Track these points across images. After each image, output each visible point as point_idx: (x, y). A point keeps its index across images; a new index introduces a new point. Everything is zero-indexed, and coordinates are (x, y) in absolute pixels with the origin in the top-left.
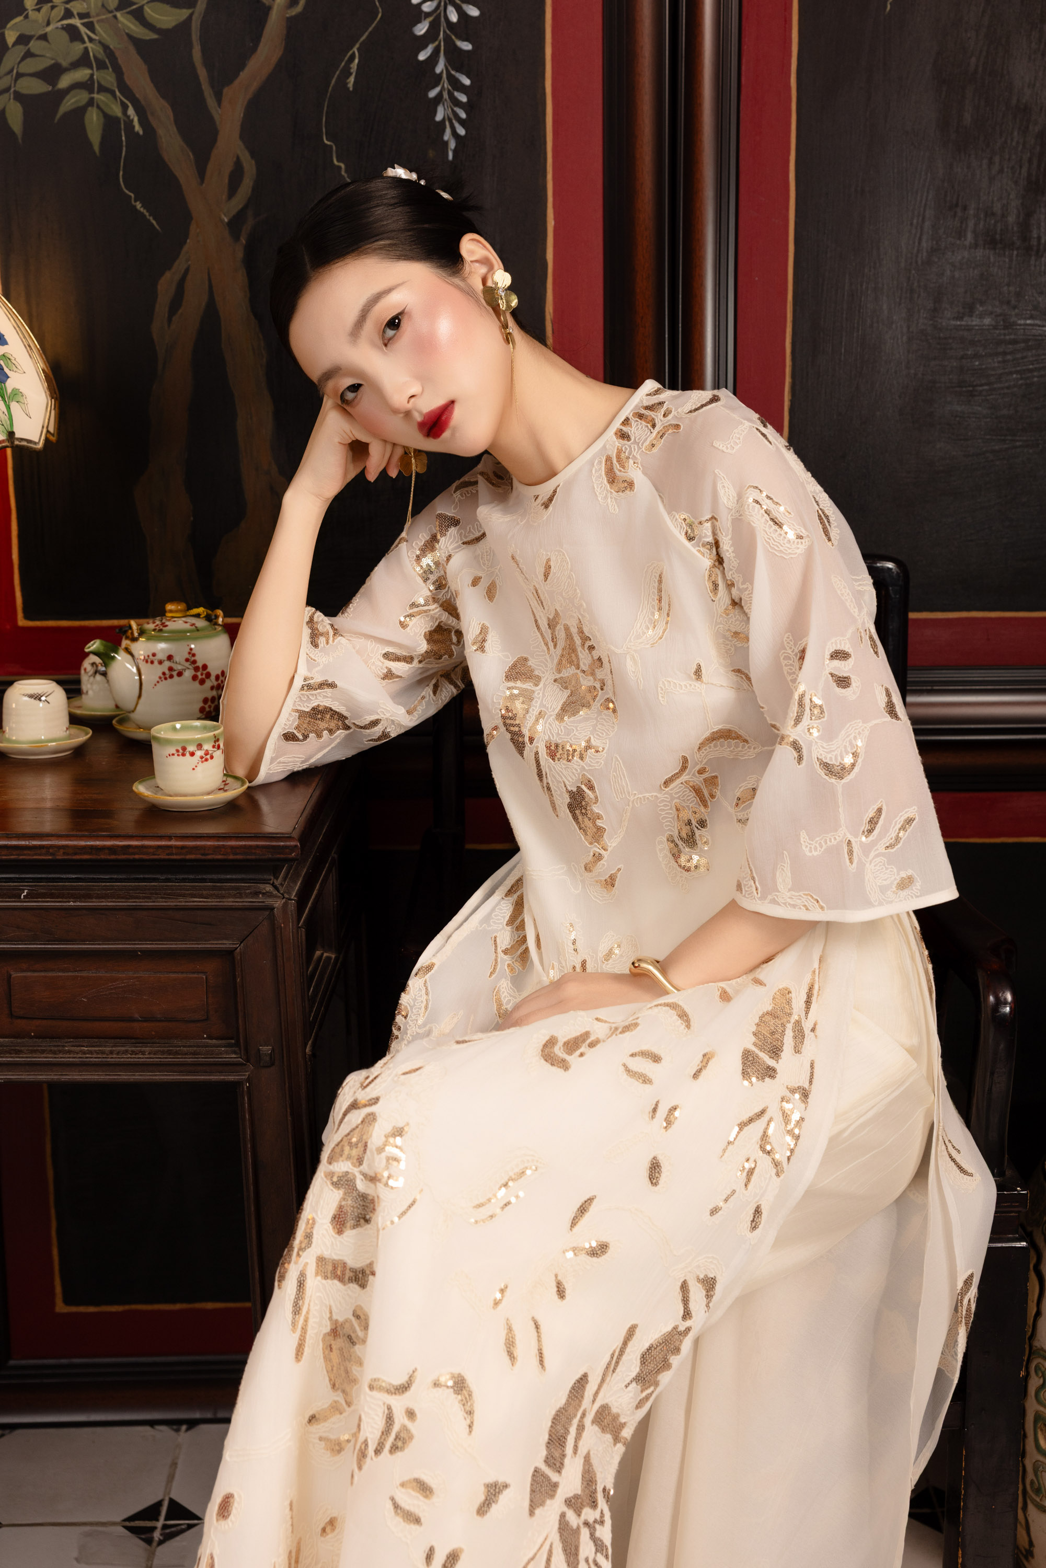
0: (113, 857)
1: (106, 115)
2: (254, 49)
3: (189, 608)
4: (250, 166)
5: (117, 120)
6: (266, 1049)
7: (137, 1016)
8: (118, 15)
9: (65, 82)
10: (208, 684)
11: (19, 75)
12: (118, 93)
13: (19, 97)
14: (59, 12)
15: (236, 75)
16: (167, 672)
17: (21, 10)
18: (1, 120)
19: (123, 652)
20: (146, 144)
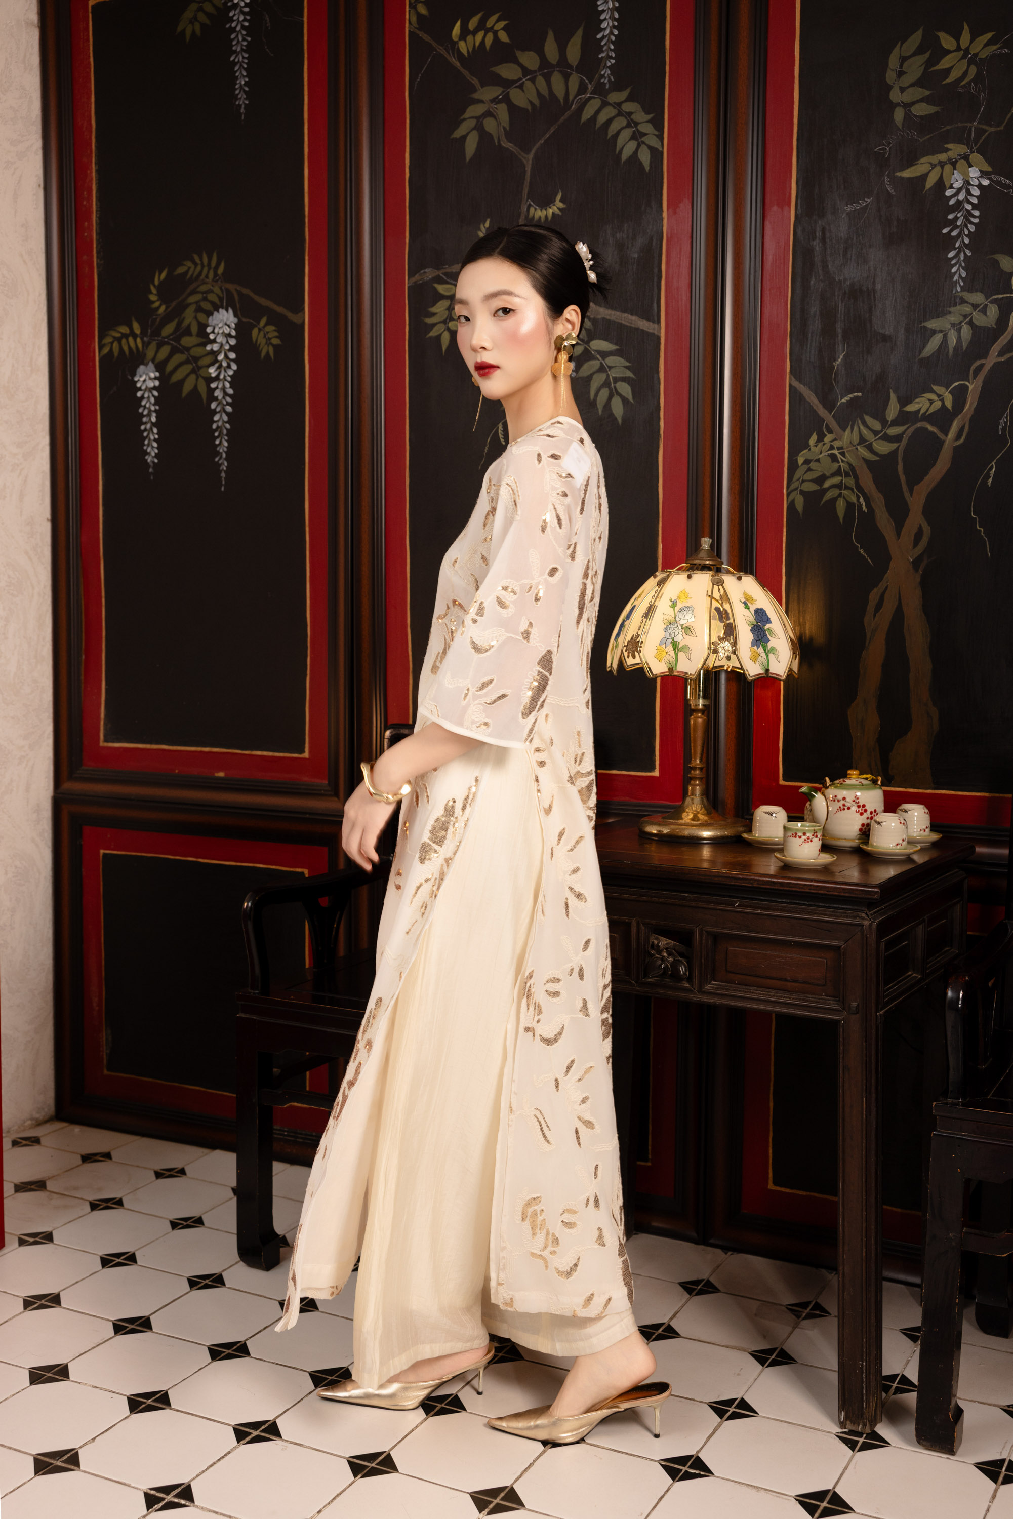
1: (848, 502)
2: (934, 464)
3: (860, 774)
4: (927, 529)
5: (854, 504)
6: (854, 1004)
7: (789, 978)
9: (827, 484)
10: (867, 814)
11: (803, 481)
12: (855, 490)
13: (802, 493)
14: (827, 447)
15: (922, 479)
16: (842, 807)
17: (807, 446)
18: (792, 506)
19: (819, 794)
20: (869, 517)
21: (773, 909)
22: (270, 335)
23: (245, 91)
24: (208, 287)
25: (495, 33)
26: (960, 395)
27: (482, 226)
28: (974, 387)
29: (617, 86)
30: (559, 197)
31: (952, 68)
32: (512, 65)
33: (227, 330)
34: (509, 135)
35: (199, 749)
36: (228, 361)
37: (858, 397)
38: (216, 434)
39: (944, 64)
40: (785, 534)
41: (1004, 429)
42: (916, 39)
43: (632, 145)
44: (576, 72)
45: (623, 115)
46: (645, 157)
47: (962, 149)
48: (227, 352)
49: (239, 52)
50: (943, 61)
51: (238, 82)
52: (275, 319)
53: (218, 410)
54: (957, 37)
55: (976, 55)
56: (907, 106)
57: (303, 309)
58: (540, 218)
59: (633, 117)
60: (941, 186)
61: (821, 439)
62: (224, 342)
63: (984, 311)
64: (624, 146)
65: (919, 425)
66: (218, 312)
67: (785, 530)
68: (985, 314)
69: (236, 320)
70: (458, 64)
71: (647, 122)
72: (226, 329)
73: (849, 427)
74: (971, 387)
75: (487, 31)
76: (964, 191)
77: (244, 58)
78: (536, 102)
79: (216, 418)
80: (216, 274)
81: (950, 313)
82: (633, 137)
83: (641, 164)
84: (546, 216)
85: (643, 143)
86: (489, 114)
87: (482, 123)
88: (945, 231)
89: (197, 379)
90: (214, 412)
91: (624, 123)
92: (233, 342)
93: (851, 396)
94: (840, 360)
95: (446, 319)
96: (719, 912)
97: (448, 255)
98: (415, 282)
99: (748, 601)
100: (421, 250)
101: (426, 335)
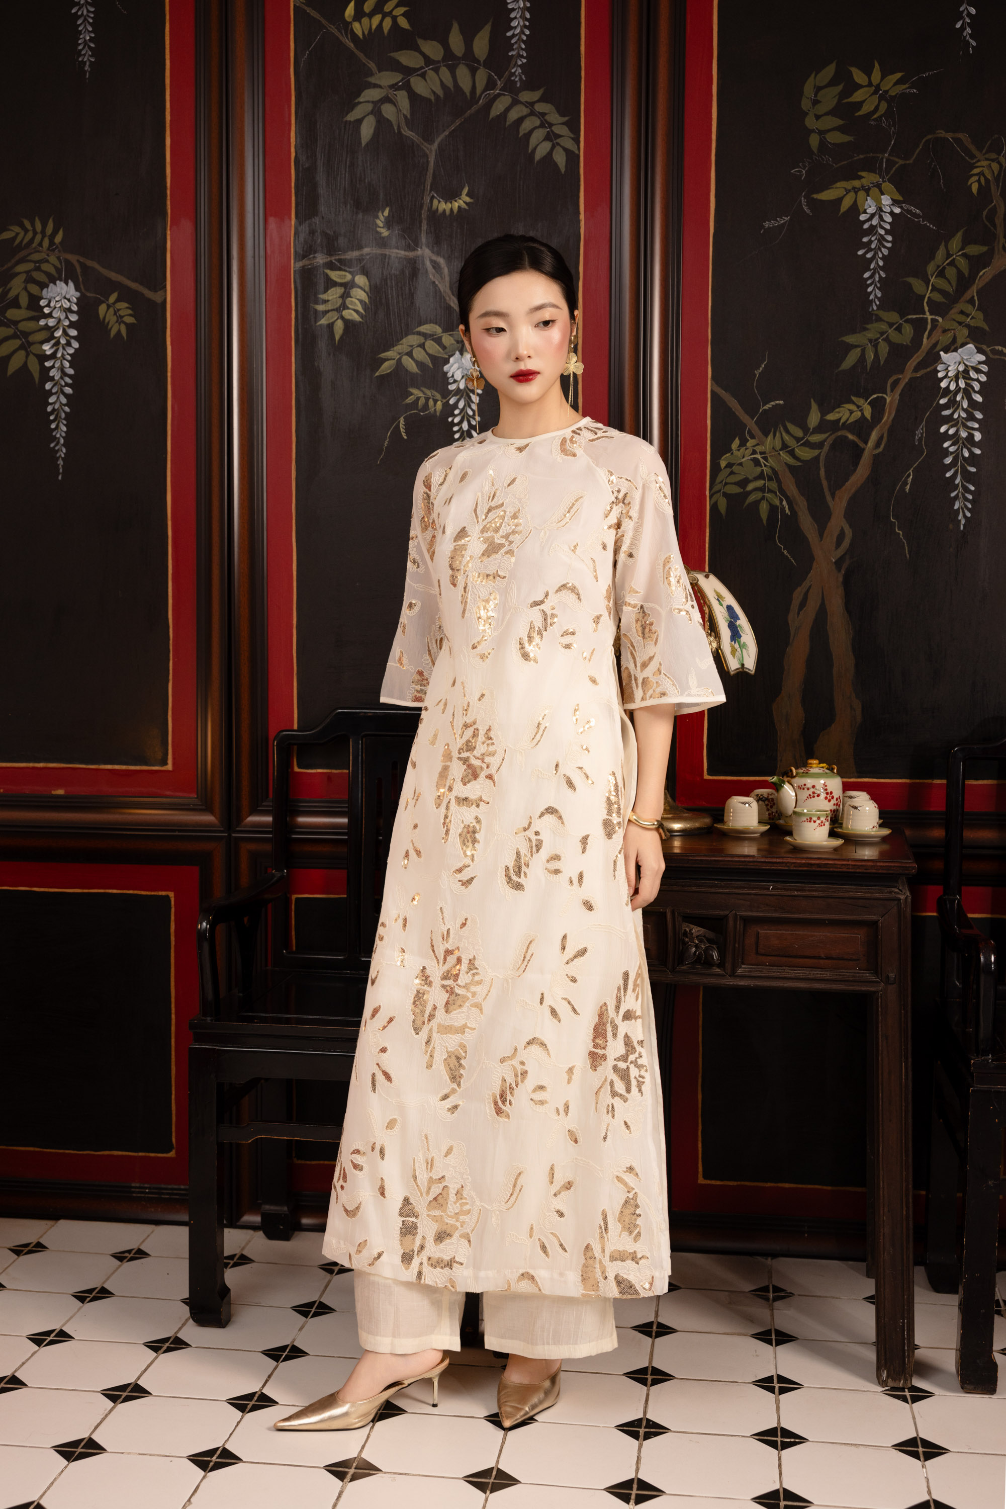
0: (819, 869)
1: (770, 504)
2: (855, 470)
3: (819, 763)
4: (849, 532)
5: (777, 507)
6: (892, 974)
7: (823, 956)
8: (781, 452)
9: (750, 487)
10: (834, 801)
11: (726, 484)
12: (778, 493)
13: (725, 495)
14: (750, 451)
15: (843, 484)
16: (811, 794)
17: (729, 450)
18: (714, 507)
19: (787, 783)
20: (792, 520)
21: (809, 891)
22: (122, 313)
23: (89, 47)
24: (43, 256)
25: (394, 19)
26: (878, 407)
27: (380, 214)
28: (891, 399)
29: (529, 86)
30: (466, 191)
31: (864, 101)
32: (412, 52)
33: (66, 305)
34: (410, 123)
35: (31, 765)
36: (68, 338)
37: (780, 404)
38: (52, 418)
39: (858, 96)
40: (708, 534)
41: (920, 439)
42: (830, 71)
43: (547, 146)
44: (484, 66)
45: (536, 115)
46: (560, 158)
47: (874, 178)
48: (66, 328)
49: (83, 5)
50: (856, 94)
51: (81, 37)
52: (127, 295)
53: (54, 391)
54: (869, 74)
55: (886, 92)
56: (821, 133)
57: (165, 287)
58: (444, 211)
59: (547, 117)
60: (855, 210)
61: (743, 443)
62: (63, 317)
63: (899, 329)
64: (538, 145)
65: (839, 433)
66: (55, 284)
67: (708, 530)
68: (900, 332)
69: (78, 294)
70: (351, 45)
71: (563, 124)
72: (65, 303)
73: (772, 433)
74: (888, 400)
75: (385, 15)
76: (877, 216)
77: (88, 11)
78: (440, 93)
79: (51, 400)
80: (52, 243)
81: (867, 329)
82: (548, 138)
83: (556, 165)
84: (451, 209)
85: (558, 144)
86: (387, 100)
87: (379, 108)
88: (860, 253)
89: (27, 357)
90: (50, 393)
91: (537, 122)
92: (74, 318)
93: (773, 403)
94: (761, 369)
95: (340, 307)
96: (753, 896)
97: (342, 241)
98: (303, 267)
99: (720, 598)
100: (310, 233)
101: (316, 322)
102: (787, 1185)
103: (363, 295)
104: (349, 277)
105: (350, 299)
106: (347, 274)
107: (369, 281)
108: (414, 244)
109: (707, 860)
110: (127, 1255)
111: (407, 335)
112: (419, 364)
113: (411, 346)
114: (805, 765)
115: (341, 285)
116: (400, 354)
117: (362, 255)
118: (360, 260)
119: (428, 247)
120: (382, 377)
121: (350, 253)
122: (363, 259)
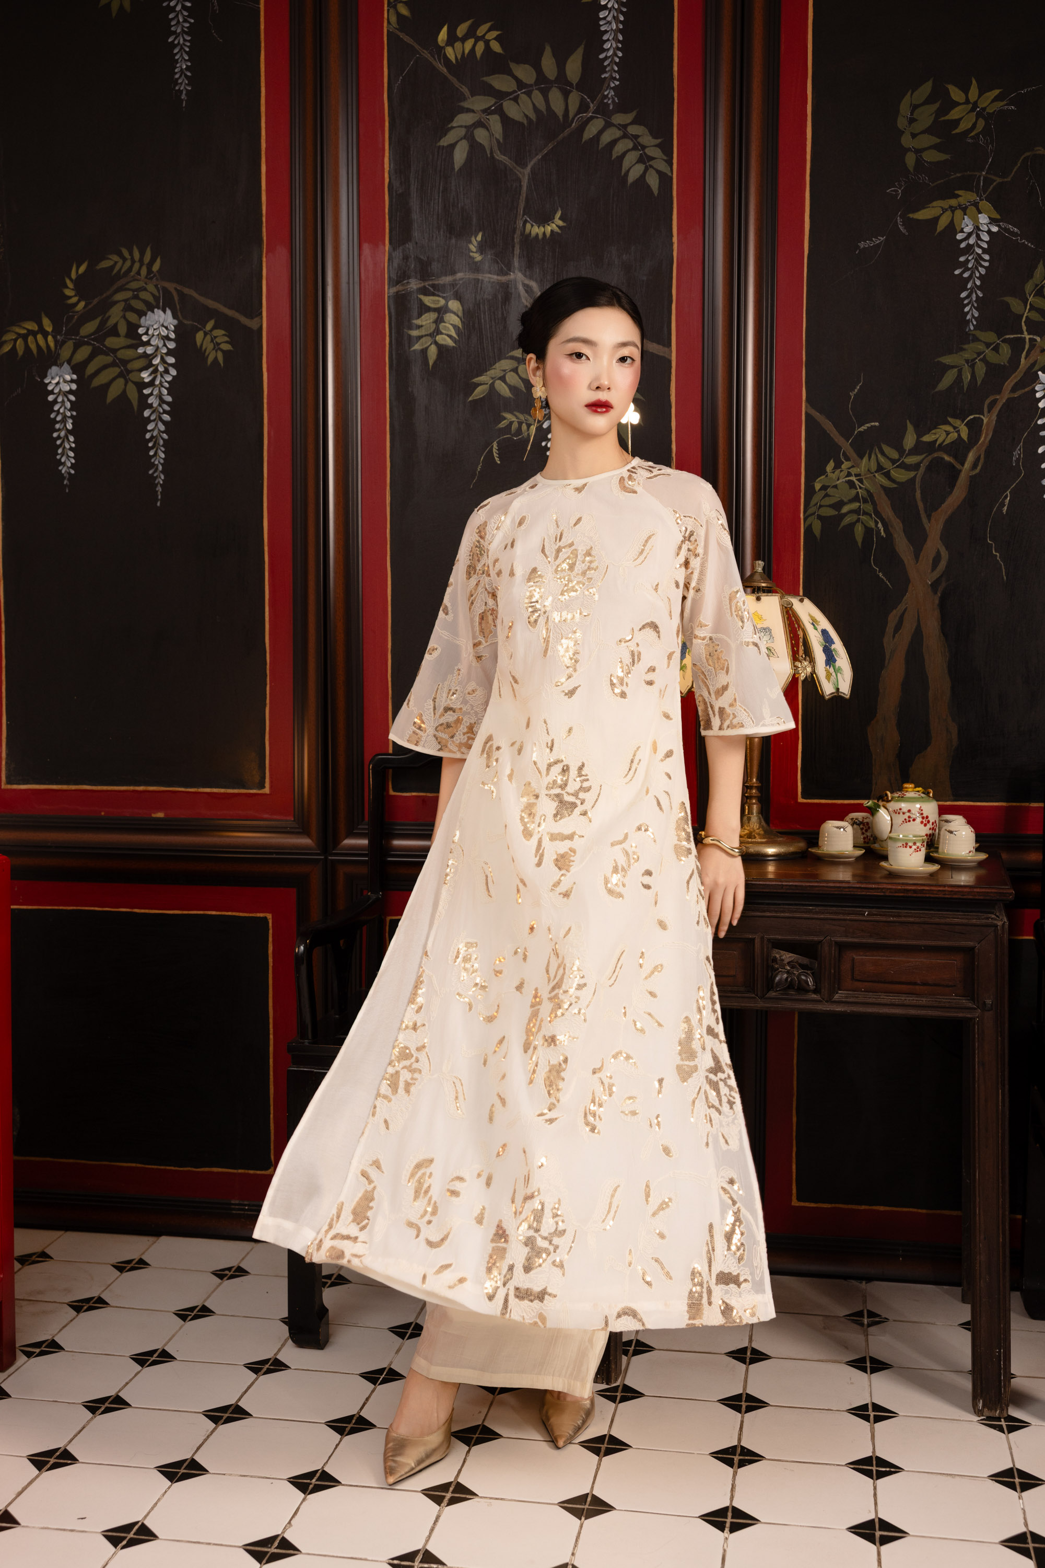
0: (915, 895)
1: (866, 527)
2: (951, 492)
3: (915, 787)
4: (945, 554)
5: (872, 529)
6: (989, 1002)
7: (918, 982)
8: (876, 475)
9: (845, 509)
10: (929, 826)
11: (821, 506)
12: (873, 516)
13: (820, 517)
14: (845, 473)
15: (940, 506)
16: (906, 818)
17: (824, 472)
18: (809, 530)
19: (882, 808)
20: (888, 542)
21: (905, 916)
22: (218, 340)
23: (186, 76)
24: (141, 284)
25: (487, 43)
26: (975, 428)
27: (473, 239)
28: (988, 420)
29: (622, 108)
30: (559, 214)
31: (961, 119)
32: (505, 76)
33: (164, 332)
34: (503, 147)
35: (131, 788)
36: (166, 365)
37: (875, 426)
38: (150, 445)
39: (954, 114)
40: (802, 557)
41: (1018, 460)
42: (926, 89)
43: (640, 168)
44: (577, 89)
45: (629, 138)
46: (653, 181)
47: (972, 196)
48: (164, 356)
49: (179, 33)
50: (952, 112)
51: (178, 65)
52: (224, 322)
53: (152, 418)
54: (966, 92)
55: (984, 109)
56: (918, 151)
57: (261, 314)
58: (537, 234)
59: (640, 140)
60: (952, 229)
61: (838, 465)
62: (160, 345)
63: (996, 349)
64: (631, 168)
65: (935, 455)
66: (153, 312)
67: (802, 553)
68: (997, 352)
69: (175, 322)
70: (444, 70)
71: (655, 146)
72: (163, 331)
73: (867, 455)
74: (985, 421)
75: (478, 39)
76: (975, 235)
77: (185, 40)
78: (533, 116)
79: (150, 427)
80: (149, 271)
81: (964, 350)
82: (641, 160)
83: (649, 187)
84: (544, 233)
85: (651, 166)
86: (479, 124)
87: (472, 133)
88: (957, 272)
89: (126, 385)
90: (148, 420)
91: (631, 145)
92: (172, 345)
93: (868, 425)
94: (856, 390)
95: (434, 332)
96: (848, 922)
97: (435, 267)
98: (397, 292)
99: (814, 623)
100: (403, 259)
101: (410, 347)
102: (882, 1208)
103: (456, 320)
104: (442, 302)
105: (443, 324)
106: (441, 299)
107: (462, 306)
108: (507, 268)
109: (802, 886)
110: (227, 1272)
111: (500, 359)
112: (512, 388)
113: (504, 371)
114: (900, 789)
115: (435, 310)
116: (492, 378)
117: (455, 280)
118: (453, 285)
119: (520, 271)
120: (475, 402)
121: (443, 278)
122: (457, 285)
